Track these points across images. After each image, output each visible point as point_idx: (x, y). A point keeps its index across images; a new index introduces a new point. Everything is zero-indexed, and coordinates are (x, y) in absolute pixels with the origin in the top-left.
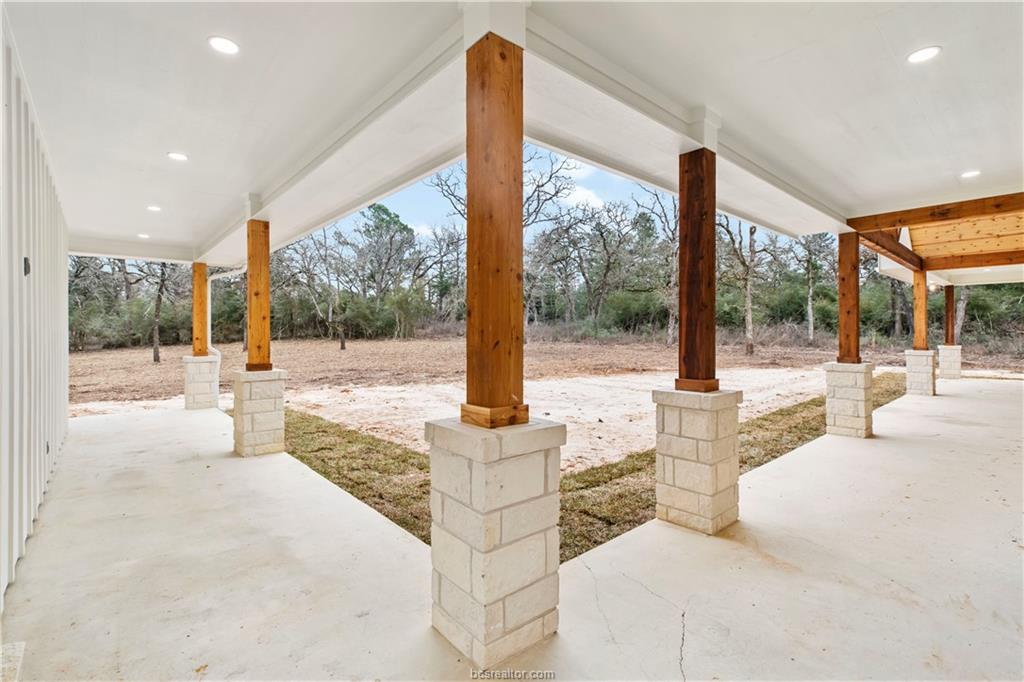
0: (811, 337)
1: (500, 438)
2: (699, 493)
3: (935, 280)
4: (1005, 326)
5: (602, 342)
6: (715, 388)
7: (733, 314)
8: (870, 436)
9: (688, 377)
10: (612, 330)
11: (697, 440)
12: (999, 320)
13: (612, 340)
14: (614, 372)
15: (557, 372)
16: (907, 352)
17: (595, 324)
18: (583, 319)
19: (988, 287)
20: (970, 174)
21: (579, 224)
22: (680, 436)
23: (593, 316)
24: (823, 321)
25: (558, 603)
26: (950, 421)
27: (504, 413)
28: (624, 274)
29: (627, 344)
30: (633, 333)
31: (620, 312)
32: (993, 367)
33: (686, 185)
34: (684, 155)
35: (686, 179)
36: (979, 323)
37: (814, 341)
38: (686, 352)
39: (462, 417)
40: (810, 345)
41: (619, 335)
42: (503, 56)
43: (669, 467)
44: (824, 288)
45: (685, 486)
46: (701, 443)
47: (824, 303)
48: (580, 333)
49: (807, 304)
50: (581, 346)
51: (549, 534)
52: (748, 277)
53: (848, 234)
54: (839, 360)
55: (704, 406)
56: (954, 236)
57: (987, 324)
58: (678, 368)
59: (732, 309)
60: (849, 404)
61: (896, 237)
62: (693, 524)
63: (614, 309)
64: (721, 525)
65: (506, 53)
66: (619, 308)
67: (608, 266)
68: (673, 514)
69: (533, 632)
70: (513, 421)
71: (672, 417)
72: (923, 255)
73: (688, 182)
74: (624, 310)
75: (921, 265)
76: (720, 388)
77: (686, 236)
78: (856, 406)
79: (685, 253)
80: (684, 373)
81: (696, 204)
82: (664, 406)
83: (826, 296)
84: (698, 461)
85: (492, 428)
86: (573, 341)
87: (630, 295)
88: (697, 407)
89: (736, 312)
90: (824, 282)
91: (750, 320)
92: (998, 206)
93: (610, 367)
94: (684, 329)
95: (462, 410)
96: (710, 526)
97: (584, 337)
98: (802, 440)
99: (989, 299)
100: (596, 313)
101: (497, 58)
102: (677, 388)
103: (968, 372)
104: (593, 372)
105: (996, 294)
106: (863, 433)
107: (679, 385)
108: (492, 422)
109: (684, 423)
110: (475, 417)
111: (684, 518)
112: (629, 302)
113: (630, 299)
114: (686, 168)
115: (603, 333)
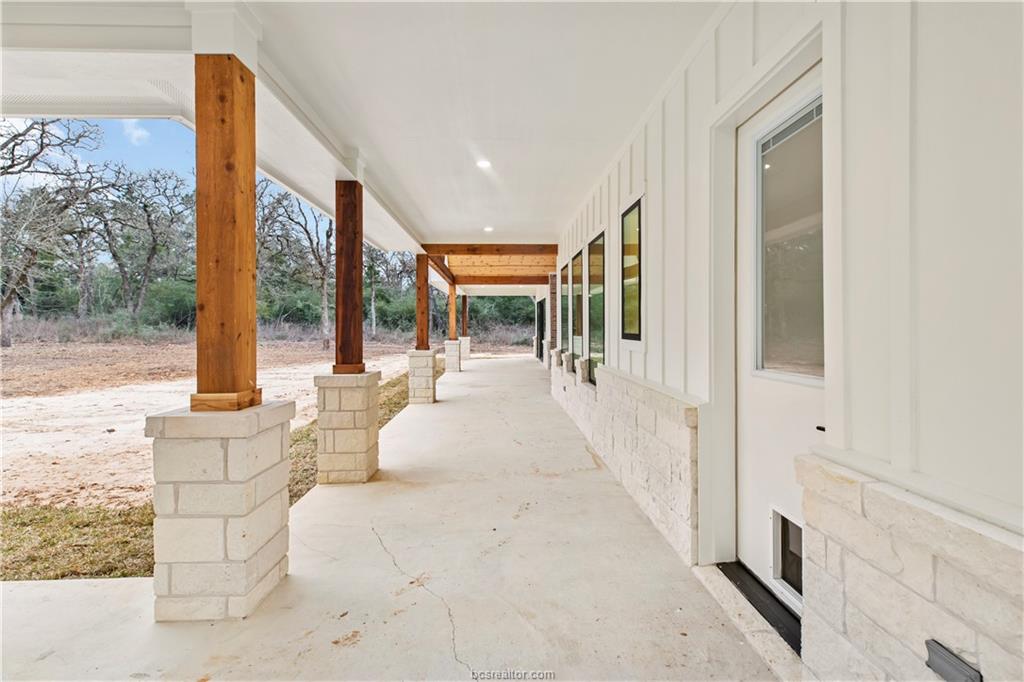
0: (374, 333)
1: (258, 415)
2: (356, 453)
3: (460, 290)
4: (486, 324)
5: (147, 342)
6: (362, 371)
7: (306, 311)
8: (435, 401)
9: (343, 363)
10: (161, 326)
11: (354, 411)
12: (484, 320)
13: (164, 338)
14: (180, 376)
15: (89, 382)
16: (446, 342)
17: (133, 318)
18: (110, 312)
19: (479, 297)
20: (489, 229)
21: (111, 189)
22: (340, 410)
23: (131, 309)
24: (381, 319)
25: (287, 549)
26: (473, 386)
27: (246, 396)
28: (173, 261)
29: (185, 343)
30: (191, 329)
31: (171, 305)
32: (483, 351)
33: (341, 206)
34: (341, 182)
35: (342, 202)
36: (474, 322)
37: (376, 336)
38: (342, 343)
39: (192, 407)
40: (373, 339)
41: (173, 333)
42: (242, 80)
43: (330, 439)
44: (382, 291)
45: (345, 450)
46: (357, 413)
47: (382, 304)
48: (108, 330)
49: (370, 305)
50: (115, 346)
51: (283, 492)
52: (325, 277)
53: (423, 255)
54: (417, 348)
55: (360, 384)
56: (470, 263)
57: (478, 322)
58: (334, 356)
59: (305, 306)
60: (423, 379)
61: (443, 260)
62: (352, 478)
63: (161, 300)
64: (371, 474)
65: (244, 77)
66: (168, 300)
67: (154, 248)
68: (333, 476)
69: (274, 577)
70: (252, 403)
71: (332, 398)
72: (455, 274)
73: (344, 204)
74: (177, 302)
75: (454, 280)
76: (366, 370)
77: (342, 249)
78: (428, 381)
79: (341, 262)
80: (340, 361)
81: (351, 224)
82: (324, 388)
83: (383, 298)
84: (355, 428)
85: (239, 409)
86: (98, 341)
87: (185, 286)
88: (354, 385)
89: (309, 309)
90: (380, 286)
91: (327, 317)
92: (498, 250)
93: (173, 371)
94: (340, 325)
95: (192, 400)
96: (364, 476)
97: (116, 336)
98: (392, 413)
99: (479, 305)
100: (136, 306)
101: (238, 80)
102: (334, 373)
103: (472, 355)
104: (149, 377)
105: (482, 302)
106: (431, 399)
107: (336, 370)
108: (239, 405)
109: (343, 400)
110: (213, 404)
111: (343, 476)
112: (183, 293)
113: (184, 290)
114: (342, 193)
115: (148, 331)
